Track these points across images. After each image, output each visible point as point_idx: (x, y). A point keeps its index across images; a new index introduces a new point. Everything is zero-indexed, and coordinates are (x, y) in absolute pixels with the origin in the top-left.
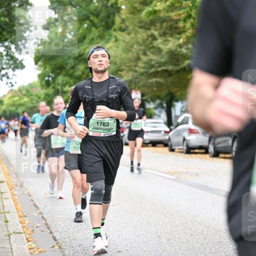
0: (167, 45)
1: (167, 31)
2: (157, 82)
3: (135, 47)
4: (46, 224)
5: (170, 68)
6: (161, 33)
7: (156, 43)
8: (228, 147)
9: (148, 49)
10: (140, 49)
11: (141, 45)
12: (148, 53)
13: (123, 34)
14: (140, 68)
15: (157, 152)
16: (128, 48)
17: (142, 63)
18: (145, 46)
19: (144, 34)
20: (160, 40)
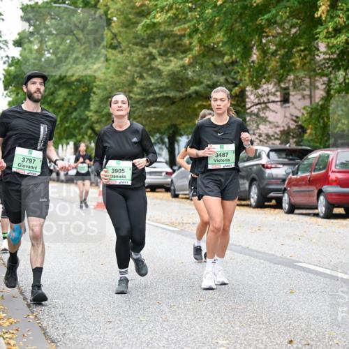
0: (168, 66)
1: (169, 49)
2: (156, 112)
3: (129, 68)
5: (172, 94)
6: (161, 52)
7: (154, 64)
8: (245, 191)
9: (145, 71)
10: (135, 71)
11: (137, 66)
12: (145, 75)
13: (114, 52)
14: (135, 95)
15: (157, 198)
16: (120, 69)
17: (138, 88)
18: (142, 67)
19: (140, 53)
20: (159, 60)
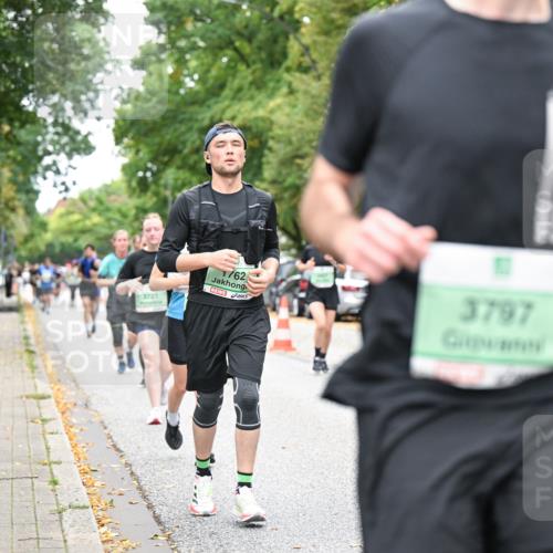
4: (140, 488)
13: (304, 77)
